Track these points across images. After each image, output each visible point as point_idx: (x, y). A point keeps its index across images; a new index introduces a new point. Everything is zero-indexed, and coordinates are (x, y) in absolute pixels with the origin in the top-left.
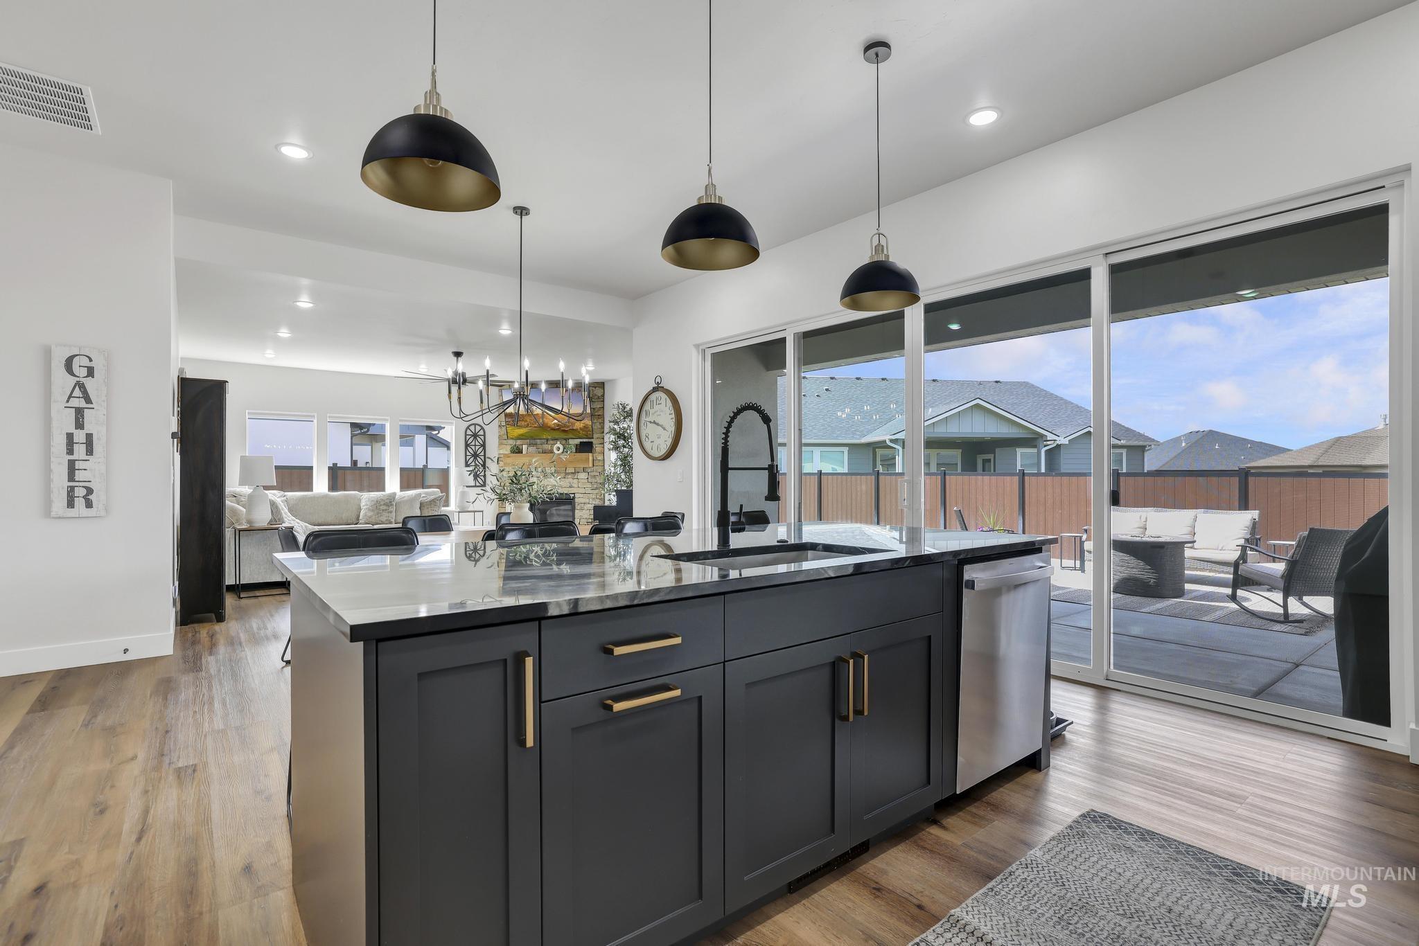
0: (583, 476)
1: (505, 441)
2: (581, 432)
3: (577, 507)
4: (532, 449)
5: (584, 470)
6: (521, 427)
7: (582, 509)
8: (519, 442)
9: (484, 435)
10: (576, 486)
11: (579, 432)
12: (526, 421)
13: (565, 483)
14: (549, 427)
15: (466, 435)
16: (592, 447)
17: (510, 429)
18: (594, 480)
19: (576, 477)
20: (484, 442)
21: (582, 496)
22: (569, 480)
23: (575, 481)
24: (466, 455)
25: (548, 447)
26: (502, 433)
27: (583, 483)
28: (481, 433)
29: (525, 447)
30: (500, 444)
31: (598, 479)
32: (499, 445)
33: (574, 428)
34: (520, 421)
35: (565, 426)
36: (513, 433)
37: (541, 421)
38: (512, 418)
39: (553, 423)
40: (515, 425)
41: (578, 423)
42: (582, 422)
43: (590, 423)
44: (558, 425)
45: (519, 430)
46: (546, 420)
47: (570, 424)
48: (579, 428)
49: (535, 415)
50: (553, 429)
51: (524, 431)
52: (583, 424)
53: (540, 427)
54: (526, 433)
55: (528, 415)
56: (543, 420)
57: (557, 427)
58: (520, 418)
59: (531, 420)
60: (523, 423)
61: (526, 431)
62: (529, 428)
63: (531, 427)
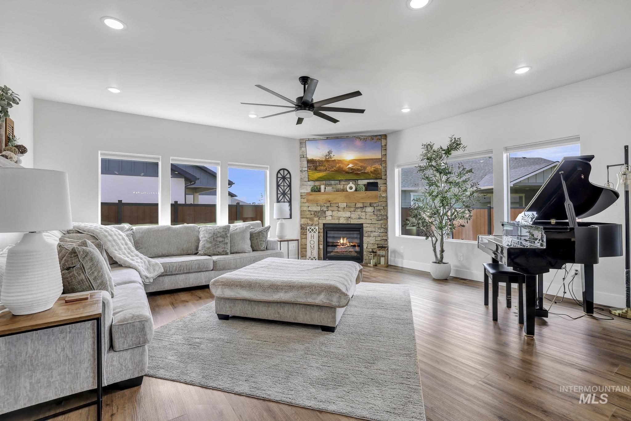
0: (369, 209)
1: (305, 183)
2: (372, 175)
3: (365, 234)
4: (329, 189)
5: (371, 205)
6: (320, 171)
7: (369, 236)
8: (317, 183)
9: (290, 178)
10: (364, 217)
11: (370, 175)
12: (325, 166)
13: (355, 215)
14: (344, 171)
15: (277, 177)
16: (377, 186)
17: (311, 172)
18: (379, 213)
19: (364, 210)
20: (290, 183)
21: (369, 225)
22: (359, 213)
23: (363, 214)
24: (277, 194)
25: (340, 187)
26: (305, 176)
27: (370, 216)
28: (288, 176)
29: (323, 187)
30: (302, 185)
31: (382, 212)
32: (300, 186)
33: (366, 171)
34: (320, 166)
35: (358, 170)
36: (314, 176)
37: (338, 166)
38: (313, 164)
39: (347, 167)
40: (316, 169)
41: (369, 167)
42: (373, 166)
43: (380, 167)
44: (352, 169)
45: (319, 173)
46: (341, 165)
47: (362, 168)
48: (370, 171)
49: (333, 160)
50: (347, 173)
51: (323, 174)
52: (373, 168)
53: (336, 171)
54: (324, 176)
55: (327, 161)
56: (340, 164)
57: (351, 170)
58: (319, 163)
59: (329, 165)
60: (322, 168)
61: (324, 175)
62: (327, 172)
63: (328, 171)
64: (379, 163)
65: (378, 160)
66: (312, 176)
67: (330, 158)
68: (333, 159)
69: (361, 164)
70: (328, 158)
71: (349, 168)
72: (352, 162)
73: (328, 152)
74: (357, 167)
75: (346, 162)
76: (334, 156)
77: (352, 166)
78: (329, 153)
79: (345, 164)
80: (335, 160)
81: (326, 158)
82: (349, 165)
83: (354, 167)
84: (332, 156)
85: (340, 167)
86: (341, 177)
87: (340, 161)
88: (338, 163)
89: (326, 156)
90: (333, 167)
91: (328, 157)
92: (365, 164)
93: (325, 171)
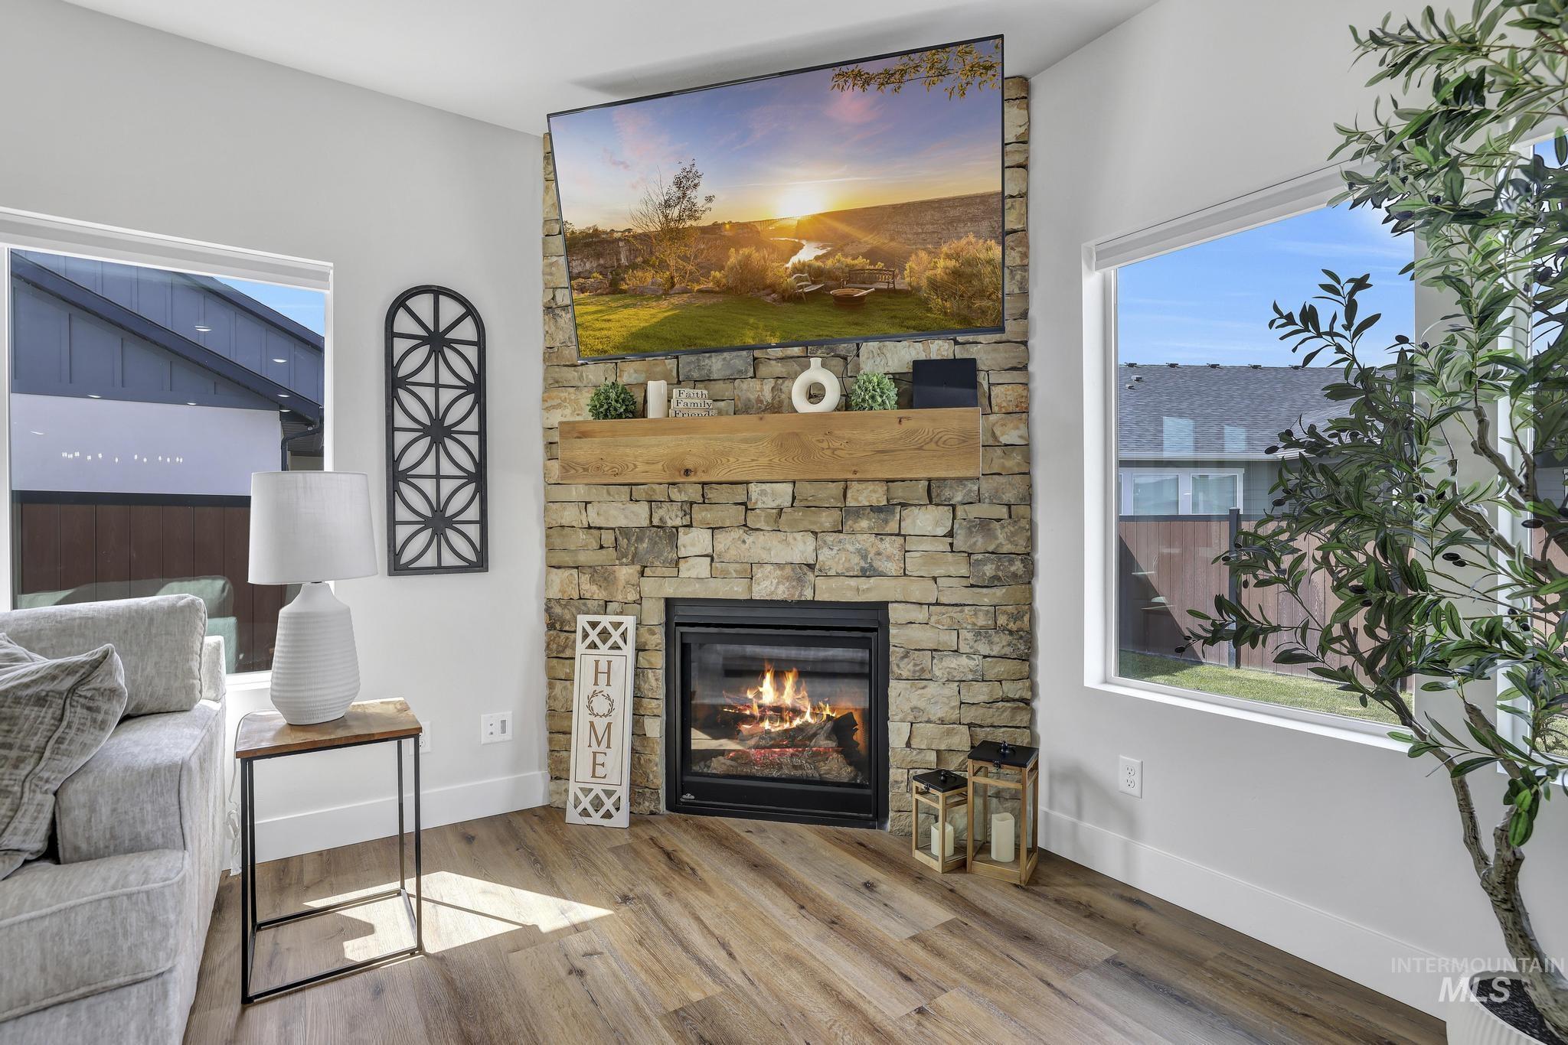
0: (926, 521)
1: (571, 374)
2: (936, 301)
3: (899, 666)
4: (689, 398)
5: (932, 493)
6: (639, 295)
7: (921, 677)
8: (630, 373)
9: (480, 344)
10: (892, 567)
11: (924, 303)
12: (662, 265)
13: (841, 554)
14: (772, 288)
16: (973, 383)
17: (589, 308)
18: (980, 542)
19: (893, 527)
20: (480, 375)
21: (921, 615)
22: (861, 538)
23: (890, 546)
24: (390, 429)
25: (762, 390)
26: (560, 336)
27: (930, 557)
28: (467, 330)
29: (656, 390)
30: (553, 384)
31: (1001, 537)
32: (546, 389)
33: (901, 284)
34: (634, 266)
35: (853, 276)
36: (607, 325)
37: (733, 258)
38: (599, 256)
39: (789, 265)
40: (614, 288)
41: (923, 255)
42: (945, 249)
43: (989, 249)
44: (815, 273)
45: (632, 311)
46: (756, 255)
47: (880, 265)
48: (924, 283)
49: (704, 230)
50: (792, 298)
51: (653, 316)
52: (948, 257)
53: (727, 291)
54: (662, 323)
55: (672, 234)
56: (745, 251)
57: (814, 283)
58: (633, 251)
59: (685, 258)
60: (648, 277)
61: (662, 316)
62: (675, 300)
63: (685, 291)
64: (985, 224)
65: (972, 210)
66: (598, 325)
67: (690, 217)
68: (706, 221)
69: (870, 240)
70: (680, 219)
71: (799, 269)
72: (818, 228)
73: (678, 183)
74: (849, 261)
75: (781, 230)
76: (709, 199)
77: (817, 258)
78: (685, 183)
79: (774, 248)
80: (716, 227)
81: (666, 217)
82: (796, 249)
83: (830, 263)
84: (700, 202)
85: (745, 264)
86: (755, 327)
87: (747, 232)
88: (736, 242)
89: (667, 204)
90: (705, 270)
91: (675, 213)
92: (892, 239)
93: (666, 293)
